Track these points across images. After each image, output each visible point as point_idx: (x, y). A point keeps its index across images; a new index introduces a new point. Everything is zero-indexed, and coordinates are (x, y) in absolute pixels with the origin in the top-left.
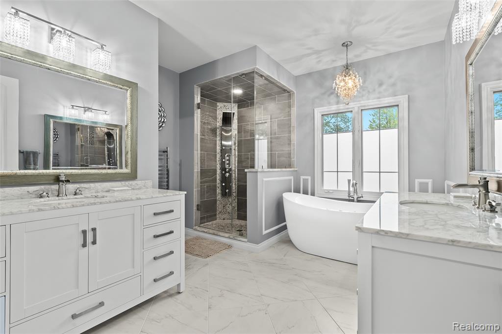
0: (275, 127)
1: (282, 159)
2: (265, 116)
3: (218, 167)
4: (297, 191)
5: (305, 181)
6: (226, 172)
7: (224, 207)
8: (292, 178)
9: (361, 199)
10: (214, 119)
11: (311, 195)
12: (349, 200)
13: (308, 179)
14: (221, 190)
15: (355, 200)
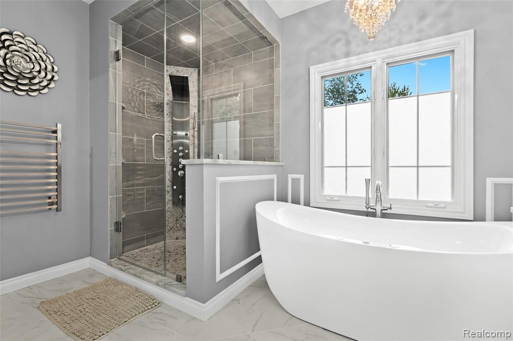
0: (251, 100)
1: (261, 148)
2: (236, 85)
3: (168, 161)
4: (283, 199)
5: (296, 182)
6: (179, 169)
7: (177, 220)
8: (274, 177)
9: (389, 211)
10: (159, 89)
11: (305, 205)
12: (367, 214)
13: (299, 180)
14: (173, 196)
15: (379, 213)
